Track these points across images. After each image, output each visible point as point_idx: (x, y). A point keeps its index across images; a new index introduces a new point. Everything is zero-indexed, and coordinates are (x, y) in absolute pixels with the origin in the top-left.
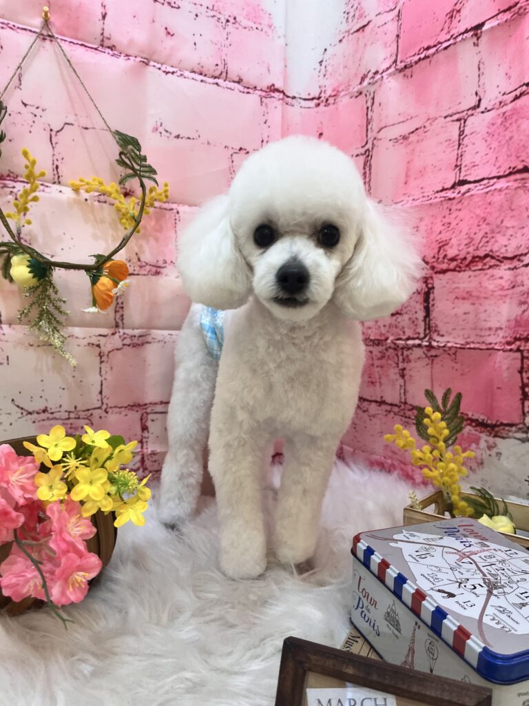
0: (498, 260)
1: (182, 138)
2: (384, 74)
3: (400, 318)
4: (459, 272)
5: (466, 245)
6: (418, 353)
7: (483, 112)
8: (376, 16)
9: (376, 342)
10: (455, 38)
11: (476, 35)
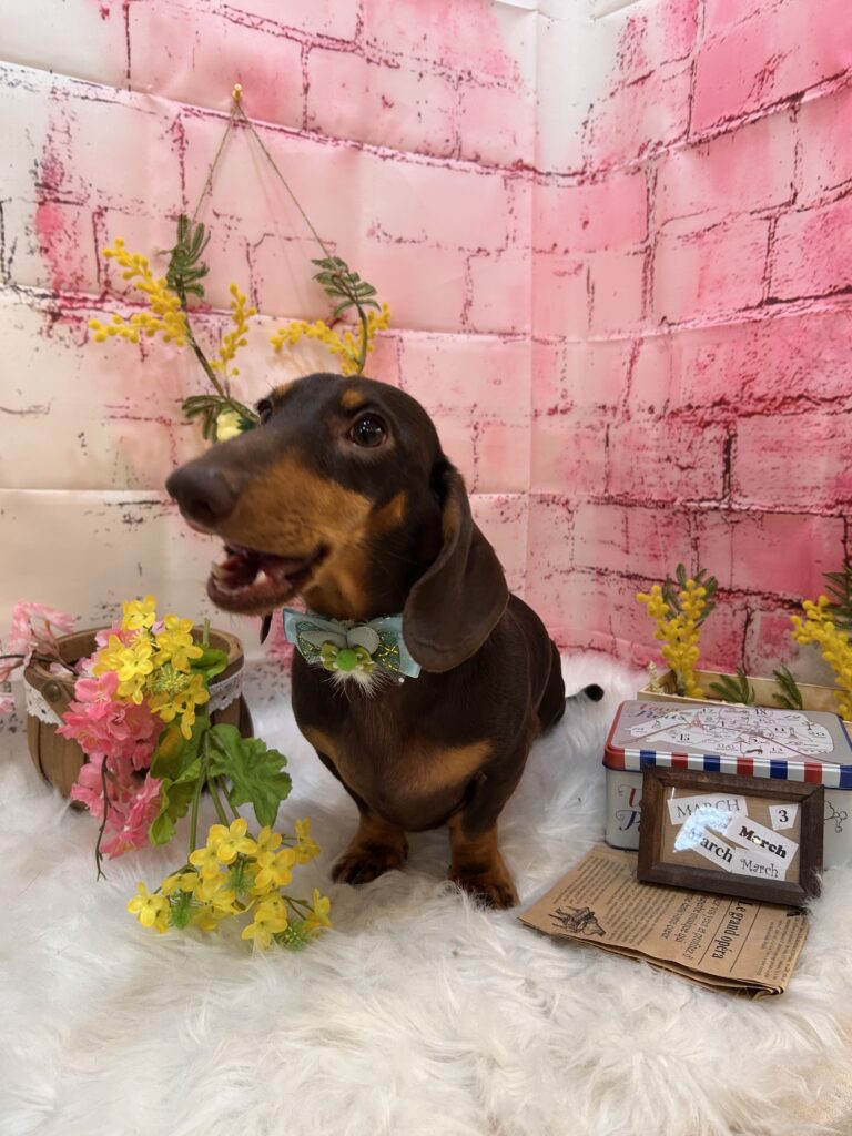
0: (814, 402)
1: (405, 242)
2: (670, 148)
3: (692, 474)
4: (768, 415)
5: (776, 381)
6: (714, 518)
7: (798, 211)
8: (662, 64)
9: (660, 504)
10: (766, 109)
11: (793, 108)
